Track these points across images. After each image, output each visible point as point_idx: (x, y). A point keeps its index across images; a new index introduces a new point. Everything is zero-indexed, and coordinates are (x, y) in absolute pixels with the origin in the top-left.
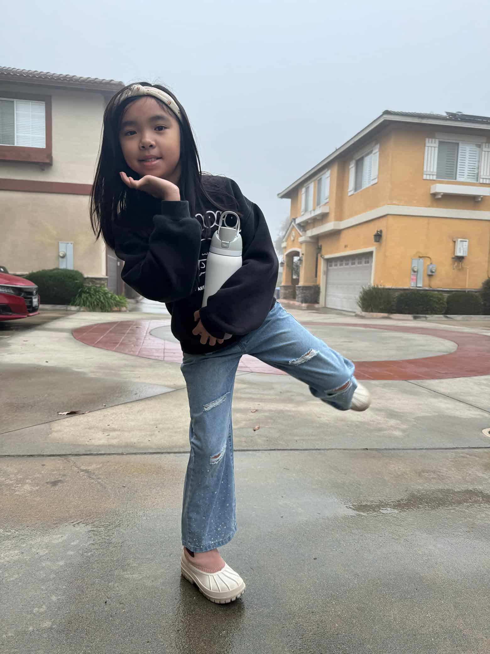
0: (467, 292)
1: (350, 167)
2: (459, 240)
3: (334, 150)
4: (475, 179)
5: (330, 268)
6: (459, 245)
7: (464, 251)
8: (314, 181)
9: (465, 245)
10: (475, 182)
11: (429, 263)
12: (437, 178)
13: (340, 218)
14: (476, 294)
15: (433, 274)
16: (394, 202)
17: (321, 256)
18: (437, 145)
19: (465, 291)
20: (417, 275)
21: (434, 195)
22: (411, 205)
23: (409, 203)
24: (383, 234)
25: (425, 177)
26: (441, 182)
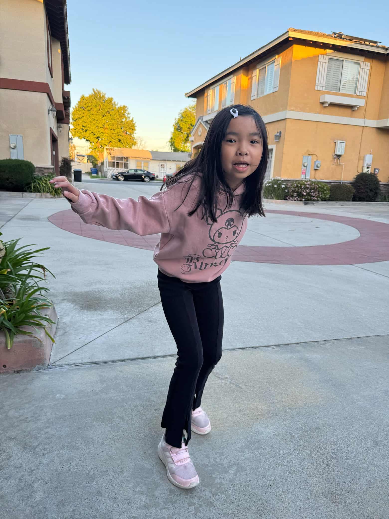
0: (341, 184)
1: (253, 75)
2: (339, 141)
3: (239, 61)
4: (353, 92)
6: (338, 145)
7: (341, 151)
8: (220, 85)
9: (343, 146)
10: (354, 94)
11: (315, 160)
12: (326, 89)
14: (349, 184)
15: (318, 168)
16: (292, 108)
18: (327, 61)
19: (340, 183)
20: (306, 169)
21: (322, 103)
22: (304, 111)
23: (303, 110)
24: (282, 135)
25: (316, 89)
26: (328, 93)
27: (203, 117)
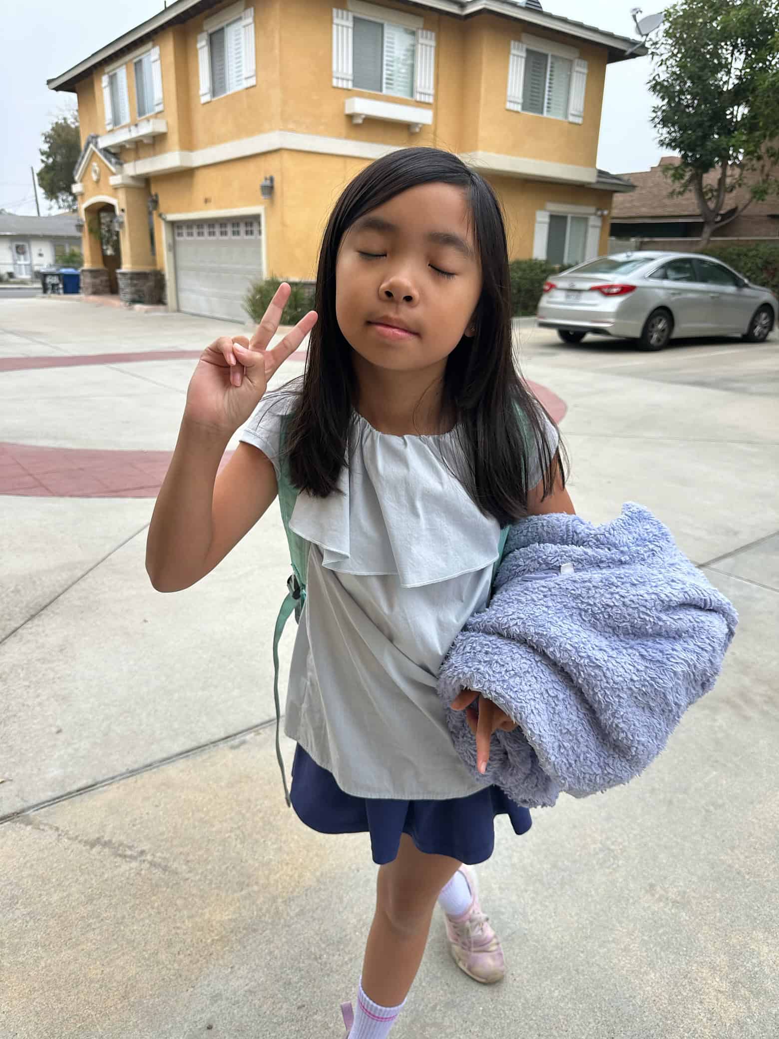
1: (199, 45)
4: (409, 94)
5: (178, 239)
8: (126, 63)
10: (409, 98)
12: (354, 85)
13: (188, 145)
16: (290, 126)
17: (160, 215)
18: (350, 23)
21: (350, 117)
22: (318, 133)
23: (312, 129)
24: (277, 184)
25: (335, 82)
26: (361, 95)
27: (96, 137)
